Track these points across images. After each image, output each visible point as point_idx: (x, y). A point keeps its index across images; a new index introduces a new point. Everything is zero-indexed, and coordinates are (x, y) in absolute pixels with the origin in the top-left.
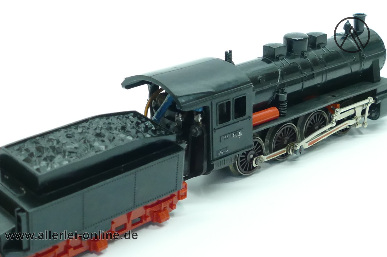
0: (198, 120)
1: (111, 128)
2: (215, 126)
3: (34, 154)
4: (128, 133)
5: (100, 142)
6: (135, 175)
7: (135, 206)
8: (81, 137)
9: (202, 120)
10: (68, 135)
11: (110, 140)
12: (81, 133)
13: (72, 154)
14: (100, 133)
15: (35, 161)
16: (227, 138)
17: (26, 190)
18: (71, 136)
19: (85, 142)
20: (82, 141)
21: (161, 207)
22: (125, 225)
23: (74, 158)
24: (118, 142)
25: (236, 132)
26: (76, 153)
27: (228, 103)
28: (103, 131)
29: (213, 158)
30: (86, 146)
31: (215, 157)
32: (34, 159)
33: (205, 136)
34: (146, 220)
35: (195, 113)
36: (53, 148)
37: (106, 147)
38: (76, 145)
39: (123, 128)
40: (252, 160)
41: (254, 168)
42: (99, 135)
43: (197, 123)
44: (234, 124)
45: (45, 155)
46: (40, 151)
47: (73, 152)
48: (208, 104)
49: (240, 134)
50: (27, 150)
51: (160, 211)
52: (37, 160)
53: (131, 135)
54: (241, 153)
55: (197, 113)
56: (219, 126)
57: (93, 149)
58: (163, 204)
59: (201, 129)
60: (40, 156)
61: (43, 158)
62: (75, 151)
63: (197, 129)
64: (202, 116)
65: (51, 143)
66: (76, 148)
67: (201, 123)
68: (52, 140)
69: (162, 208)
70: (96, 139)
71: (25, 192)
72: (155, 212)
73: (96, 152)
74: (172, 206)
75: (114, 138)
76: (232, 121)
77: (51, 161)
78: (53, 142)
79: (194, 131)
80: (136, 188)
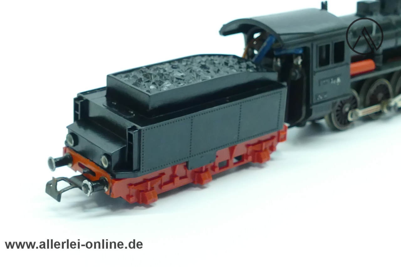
0: (297, 62)
1: (214, 63)
2: (315, 69)
3: (143, 80)
4: (231, 67)
5: (206, 73)
6: (241, 106)
7: (239, 140)
8: (187, 67)
9: (302, 63)
10: (174, 67)
11: (215, 72)
12: (185, 66)
13: (180, 81)
14: (205, 65)
15: (144, 85)
16: (326, 83)
17: (134, 113)
18: (176, 67)
19: (191, 72)
20: (189, 70)
21: (262, 147)
22: (228, 161)
23: (182, 84)
24: (222, 74)
25: (335, 78)
26: (184, 80)
27: (328, 47)
28: (207, 65)
29: (312, 102)
30: (193, 75)
31: (314, 101)
32: (143, 83)
33: (305, 79)
34: (247, 159)
35: (294, 56)
36: (161, 75)
37: (212, 77)
38: (182, 74)
39: (226, 64)
40: (347, 113)
41: (349, 122)
42: (203, 67)
43: (297, 66)
44: (334, 69)
45: (153, 81)
46: (148, 78)
47: (181, 79)
48: (308, 45)
49: (339, 80)
50: (134, 77)
51: (261, 151)
52: (146, 84)
53: (235, 69)
54: (338, 101)
55: (297, 55)
56: (319, 69)
57: (199, 78)
58: (264, 144)
59: (300, 72)
60: (148, 81)
61: (151, 83)
62: (182, 78)
63: (297, 71)
64: (302, 58)
65: (158, 71)
66: (182, 76)
67: (300, 66)
68: (159, 69)
69: (264, 148)
70: (202, 70)
71: (134, 115)
72: (256, 151)
73: (203, 80)
74: (272, 149)
75: (219, 70)
76: (330, 66)
77: (160, 85)
78: (159, 71)
79: (293, 74)
80: (241, 121)
